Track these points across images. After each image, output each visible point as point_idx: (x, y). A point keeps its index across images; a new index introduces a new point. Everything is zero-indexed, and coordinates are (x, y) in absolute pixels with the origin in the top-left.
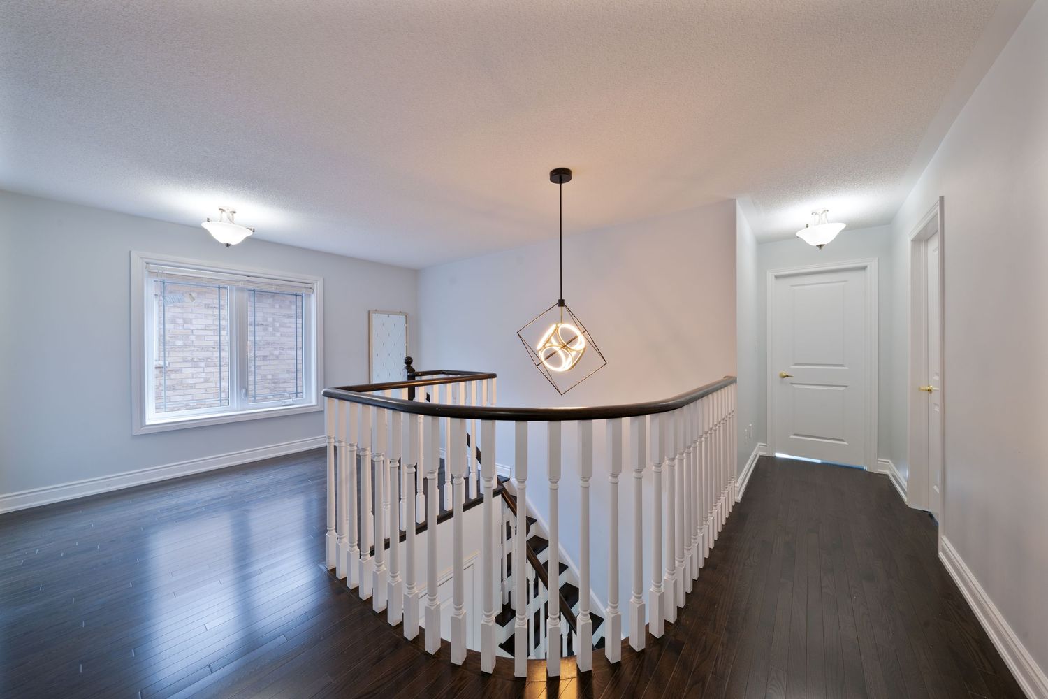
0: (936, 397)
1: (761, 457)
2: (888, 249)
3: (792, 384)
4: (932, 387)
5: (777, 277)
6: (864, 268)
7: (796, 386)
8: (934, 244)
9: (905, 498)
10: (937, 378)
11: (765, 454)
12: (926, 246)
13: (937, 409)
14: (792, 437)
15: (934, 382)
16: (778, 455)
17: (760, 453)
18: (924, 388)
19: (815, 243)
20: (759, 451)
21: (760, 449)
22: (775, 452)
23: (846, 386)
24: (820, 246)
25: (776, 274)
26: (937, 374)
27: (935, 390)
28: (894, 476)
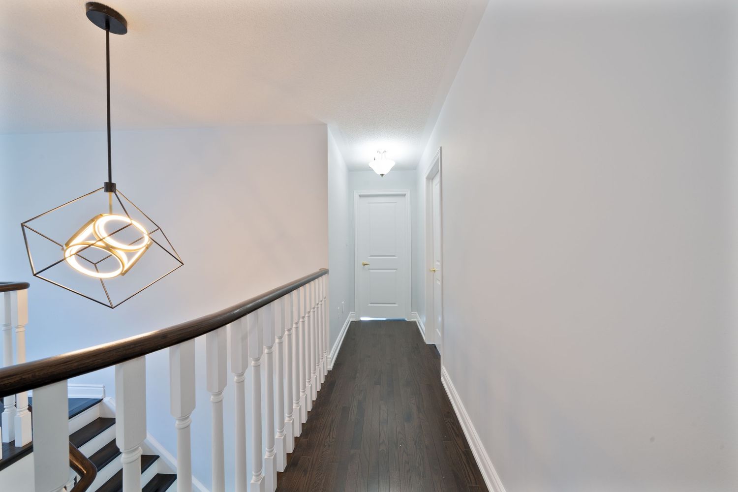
0: (438, 275)
1: (352, 322)
2: (414, 184)
3: (369, 269)
4: (435, 269)
5: (360, 196)
6: (404, 195)
7: (372, 271)
8: (437, 180)
9: (424, 338)
10: (439, 264)
11: (354, 319)
12: (432, 181)
13: (439, 283)
14: (370, 305)
15: (437, 265)
16: (363, 319)
17: (352, 319)
18: (432, 270)
19: (379, 173)
20: (351, 318)
21: (350, 318)
22: (360, 317)
23: (397, 269)
24: (382, 175)
25: (360, 194)
26: (438, 261)
27: (438, 271)
28: (419, 322)
